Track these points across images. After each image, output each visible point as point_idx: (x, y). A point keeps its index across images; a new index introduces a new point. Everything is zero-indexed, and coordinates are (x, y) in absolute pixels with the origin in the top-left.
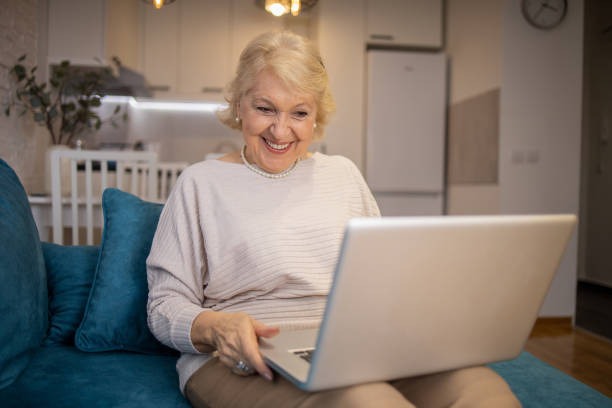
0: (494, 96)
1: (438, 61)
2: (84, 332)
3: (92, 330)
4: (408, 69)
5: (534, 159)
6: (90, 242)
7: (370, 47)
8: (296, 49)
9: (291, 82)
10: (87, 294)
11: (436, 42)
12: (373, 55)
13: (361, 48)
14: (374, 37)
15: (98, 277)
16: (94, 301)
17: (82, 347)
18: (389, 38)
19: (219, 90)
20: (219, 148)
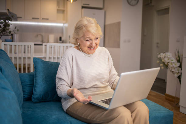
0: (119, 24)
1: (102, 12)
2: (34, 97)
3: (36, 96)
4: (94, 14)
5: (129, 41)
7: (83, 7)
11: (101, 6)
12: (83, 9)
13: (81, 7)
14: (84, 4)
15: (35, 82)
16: (35, 89)
17: (34, 101)
18: (88, 5)
19: (38, 19)
20: (37, 36)
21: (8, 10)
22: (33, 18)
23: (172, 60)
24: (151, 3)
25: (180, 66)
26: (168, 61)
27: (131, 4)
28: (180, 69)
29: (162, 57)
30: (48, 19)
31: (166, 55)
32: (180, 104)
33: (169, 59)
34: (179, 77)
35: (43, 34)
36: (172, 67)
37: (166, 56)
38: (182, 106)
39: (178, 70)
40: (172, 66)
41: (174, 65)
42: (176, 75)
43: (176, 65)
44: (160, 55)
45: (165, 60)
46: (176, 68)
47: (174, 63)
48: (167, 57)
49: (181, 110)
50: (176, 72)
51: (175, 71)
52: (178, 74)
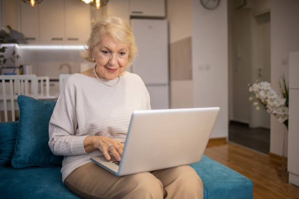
0: (189, 41)
1: (164, 23)
2: (15, 160)
3: (19, 158)
4: (150, 27)
5: (208, 68)
6: (14, 120)
7: (132, 17)
8: (119, 24)
9: (118, 39)
10: (15, 143)
11: (162, 14)
12: (133, 21)
13: (128, 18)
14: (134, 12)
15: (19, 135)
16: (18, 146)
17: (15, 166)
18: (141, 13)
19: (61, 39)
20: (61, 67)
21: (9, 27)
22: (53, 39)
23: (272, 95)
24: (245, 3)
25: (287, 105)
26: (265, 97)
27: (208, 6)
28: (286, 108)
29: (255, 90)
30: (76, 39)
31: (261, 86)
32: (288, 170)
33: (266, 93)
34: (286, 123)
35: (72, 64)
36: (272, 107)
37: (261, 88)
38: (292, 173)
39: (284, 111)
40: (272, 105)
41: (275, 102)
42: (281, 120)
43: (278, 102)
44: (253, 88)
45: (260, 96)
46: (280, 107)
47: (274, 99)
48: (263, 90)
49: (292, 179)
50: (281, 115)
51: (278, 113)
52: (283, 117)
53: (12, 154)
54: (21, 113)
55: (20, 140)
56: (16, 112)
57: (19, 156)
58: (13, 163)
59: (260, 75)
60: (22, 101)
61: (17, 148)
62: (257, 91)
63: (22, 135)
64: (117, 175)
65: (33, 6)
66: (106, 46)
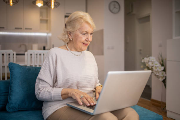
2: (9, 106)
3: (11, 105)
5: (113, 48)
6: (6, 79)
10: (8, 95)
13: (64, 17)
14: (67, 13)
15: (10, 89)
16: (11, 97)
17: (9, 111)
19: (21, 29)
20: (20, 46)
22: (16, 28)
23: (156, 64)
24: (132, 11)
25: (165, 70)
26: (152, 66)
27: (113, 11)
29: (145, 61)
30: (31, 29)
31: (150, 59)
32: (167, 108)
33: (153, 63)
34: (164, 81)
35: (27, 44)
36: (156, 72)
37: (150, 60)
38: (169, 111)
39: (163, 74)
40: (156, 70)
41: (158, 69)
42: (161, 79)
43: (160, 69)
44: (144, 60)
45: (149, 65)
46: (161, 71)
47: (158, 67)
48: (151, 61)
49: (169, 114)
50: (161, 76)
51: (159, 75)
52: (162, 78)
53: (6, 102)
54: (11, 75)
55: (12, 93)
56: (8, 73)
57: (12, 103)
58: (7, 109)
59: (140, 53)
60: (12, 67)
61: (10, 98)
62: (147, 62)
63: (13, 89)
64: (92, 114)
65: (11, 5)
66: (86, 30)
